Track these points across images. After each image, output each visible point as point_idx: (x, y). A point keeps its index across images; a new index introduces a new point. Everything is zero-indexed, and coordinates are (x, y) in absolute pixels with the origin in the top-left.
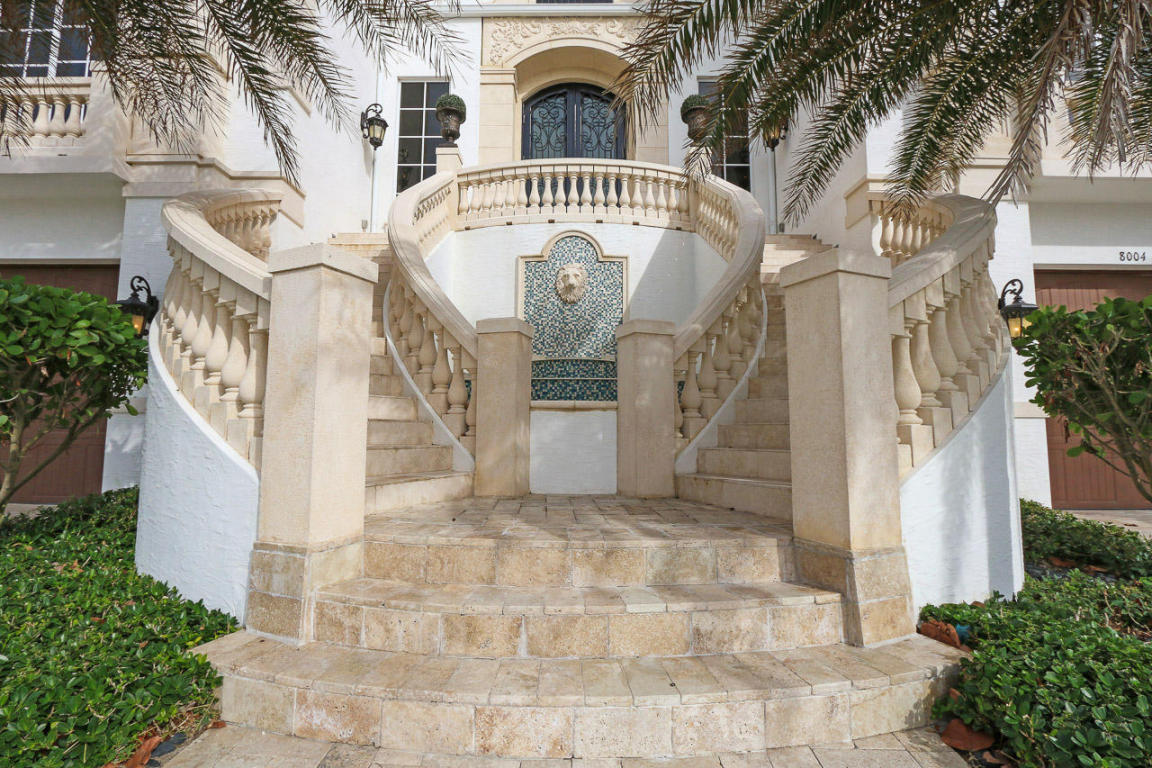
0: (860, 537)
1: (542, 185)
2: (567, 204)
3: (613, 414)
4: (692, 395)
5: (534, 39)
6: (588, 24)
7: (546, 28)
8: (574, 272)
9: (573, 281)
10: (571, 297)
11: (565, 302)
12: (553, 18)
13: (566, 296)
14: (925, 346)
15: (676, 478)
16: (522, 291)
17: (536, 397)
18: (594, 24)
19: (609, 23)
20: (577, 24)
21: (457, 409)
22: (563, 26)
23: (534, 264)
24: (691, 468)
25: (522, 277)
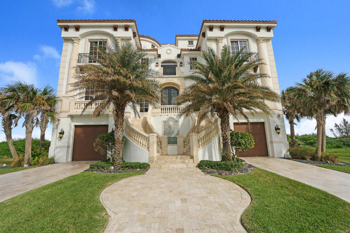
0: (194, 155)
1: (166, 109)
2: (170, 112)
3: (177, 146)
4: (186, 143)
5: (163, 81)
6: (172, 78)
7: (165, 79)
8: (171, 123)
9: (171, 125)
10: (171, 127)
11: (170, 128)
12: (166, 77)
13: (170, 127)
14: (202, 140)
15: (184, 152)
16: (163, 126)
17: (169, 144)
18: (173, 78)
19: (176, 78)
20: (170, 78)
21: (159, 146)
22: (168, 79)
23: (165, 122)
24: (186, 151)
25: (163, 124)
